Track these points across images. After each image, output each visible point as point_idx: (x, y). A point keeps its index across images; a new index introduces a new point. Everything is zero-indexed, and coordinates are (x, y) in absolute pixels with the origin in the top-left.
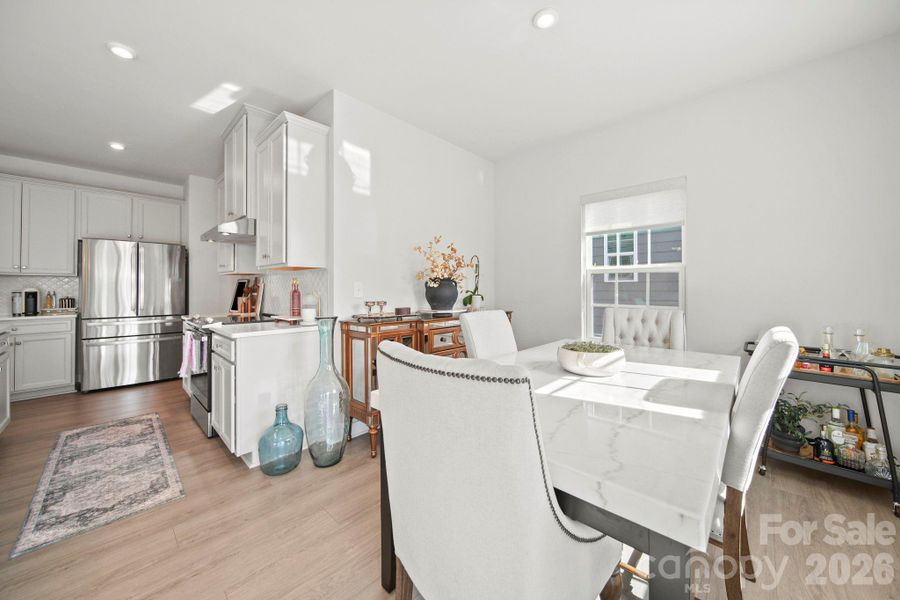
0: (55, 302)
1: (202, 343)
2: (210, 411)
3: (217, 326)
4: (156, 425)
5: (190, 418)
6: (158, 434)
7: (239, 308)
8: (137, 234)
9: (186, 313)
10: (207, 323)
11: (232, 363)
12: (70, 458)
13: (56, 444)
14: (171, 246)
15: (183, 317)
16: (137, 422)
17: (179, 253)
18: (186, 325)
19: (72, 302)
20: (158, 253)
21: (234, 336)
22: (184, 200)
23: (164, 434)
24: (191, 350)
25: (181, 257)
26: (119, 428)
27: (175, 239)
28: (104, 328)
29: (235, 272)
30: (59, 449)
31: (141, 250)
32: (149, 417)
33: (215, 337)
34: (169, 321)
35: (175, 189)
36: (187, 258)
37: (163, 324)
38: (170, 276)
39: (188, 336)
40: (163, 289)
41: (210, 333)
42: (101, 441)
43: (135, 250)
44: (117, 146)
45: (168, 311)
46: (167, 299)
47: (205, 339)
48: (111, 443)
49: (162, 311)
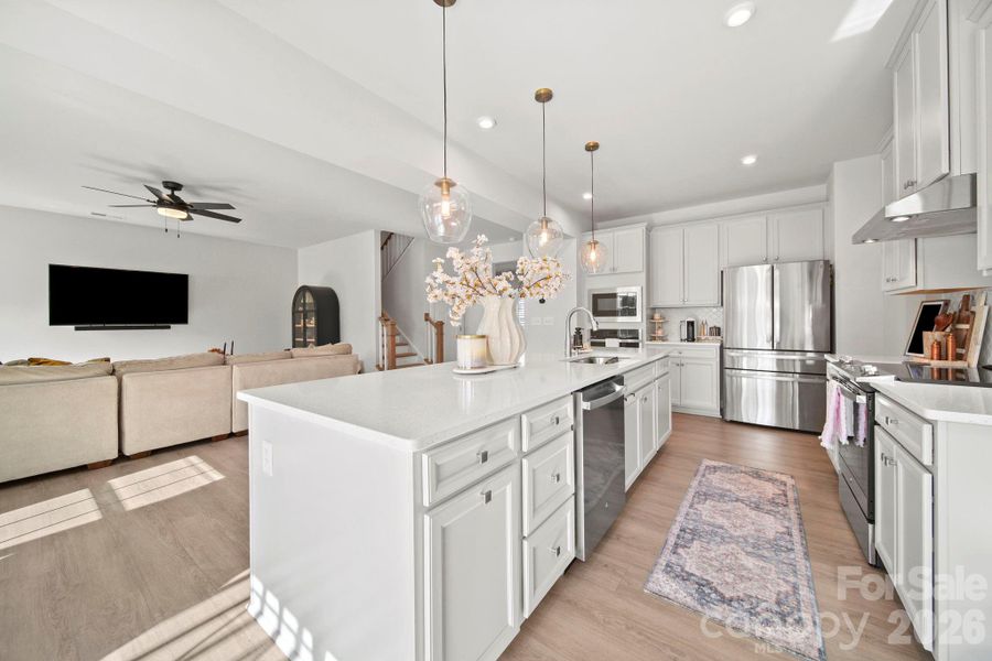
0: (707, 331)
1: (856, 406)
2: (872, 521)
3: (885, 382)
4: (790, 494)
5: (838, 508)
6: (792, 511)
7: (926, 349)
8: (773, 254)
9: (832, 351)
10: (865, 374)
11: (927, 469)
12: (705, 494)
13: (698, 471)
14: (812, 263)
15: (826, 356)
16: (770, 480)
17: (821, 271)
18: (831, 369)
19: (717, 331)
20: (796, 274)
21: (930, 414)
22: (827, 200)
23: (800, 515)
24: (838, 410)
25: (826, 276)
26: (750, 479)
27: (817, 254)
28: (745, 359)
29: (918, 288)
30: (698, 478)
31: (776, 273)
32: (784, 478)
33: (879, 400)
34: (811, 359)
35: (818, 190)
36: (832, 277)
37: (803, 361)
38: (811, 302)
39: (833, 387)
40: (803, 318)
41: (871, 393)
42: (733, 488)
43: (770, 274)
44: (749, 160)
45: (809, 346)
46: (808, 330)
47: (862, 399)
48: (742, 495)
49: (803, 344)
